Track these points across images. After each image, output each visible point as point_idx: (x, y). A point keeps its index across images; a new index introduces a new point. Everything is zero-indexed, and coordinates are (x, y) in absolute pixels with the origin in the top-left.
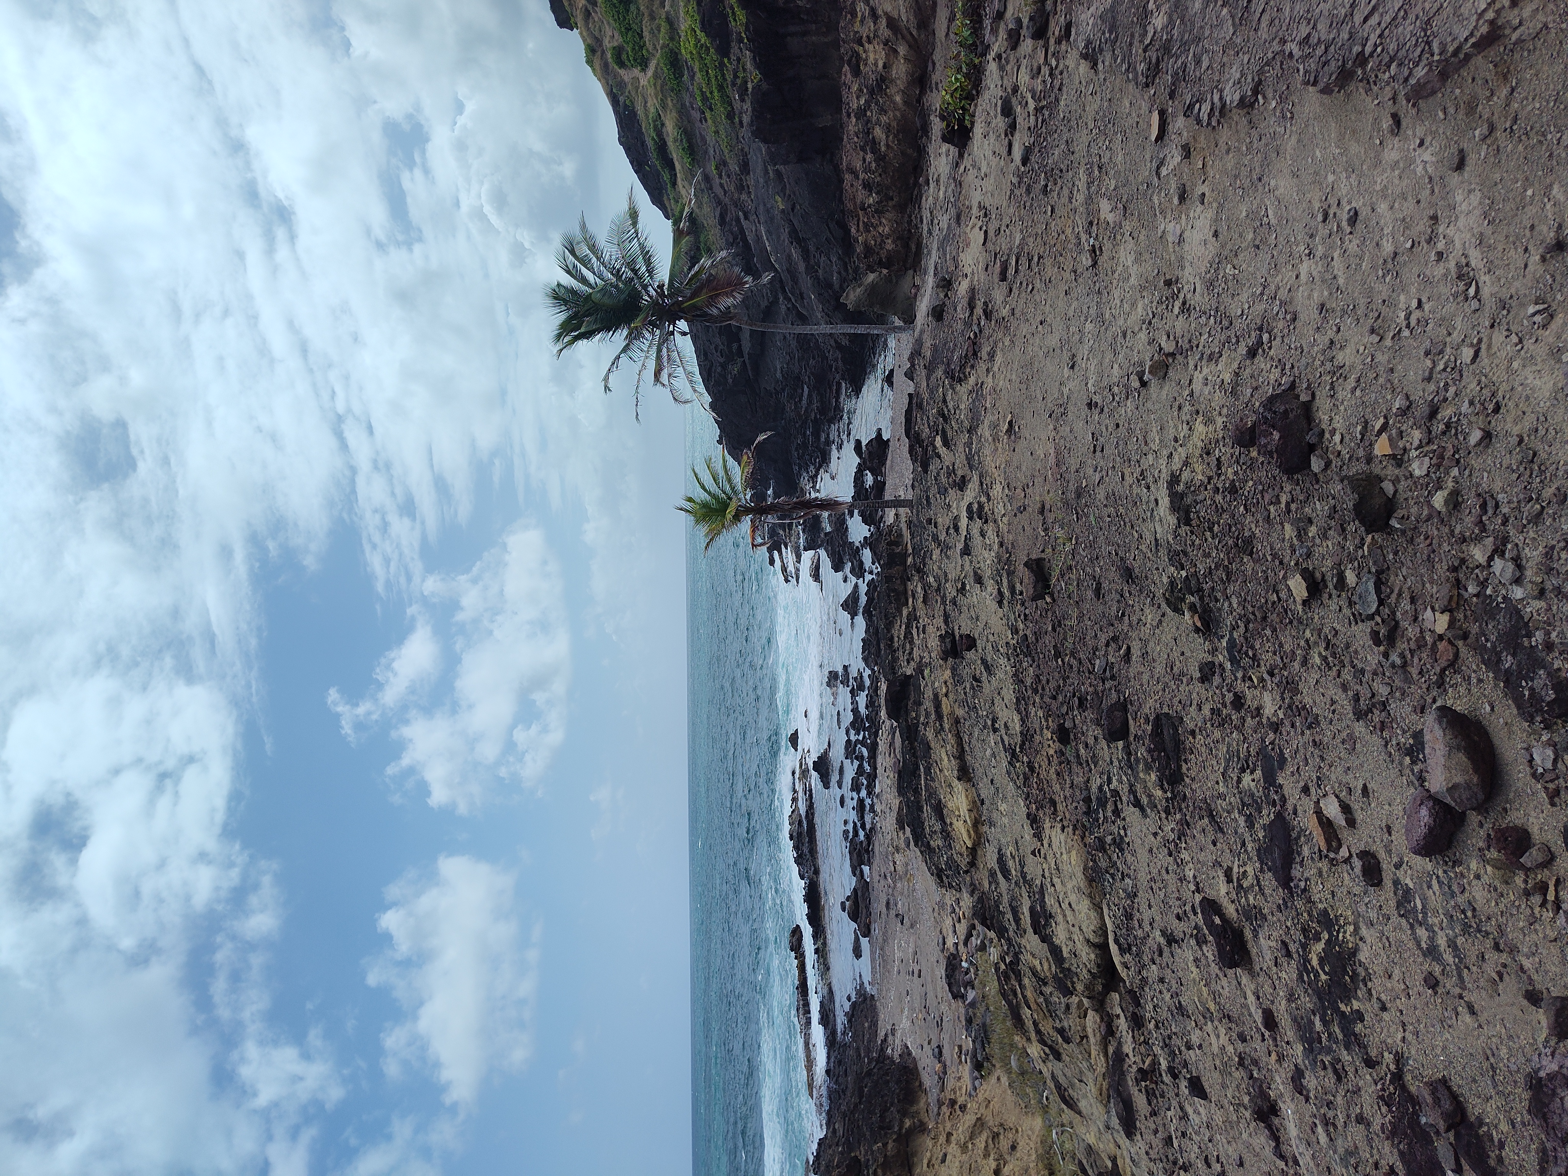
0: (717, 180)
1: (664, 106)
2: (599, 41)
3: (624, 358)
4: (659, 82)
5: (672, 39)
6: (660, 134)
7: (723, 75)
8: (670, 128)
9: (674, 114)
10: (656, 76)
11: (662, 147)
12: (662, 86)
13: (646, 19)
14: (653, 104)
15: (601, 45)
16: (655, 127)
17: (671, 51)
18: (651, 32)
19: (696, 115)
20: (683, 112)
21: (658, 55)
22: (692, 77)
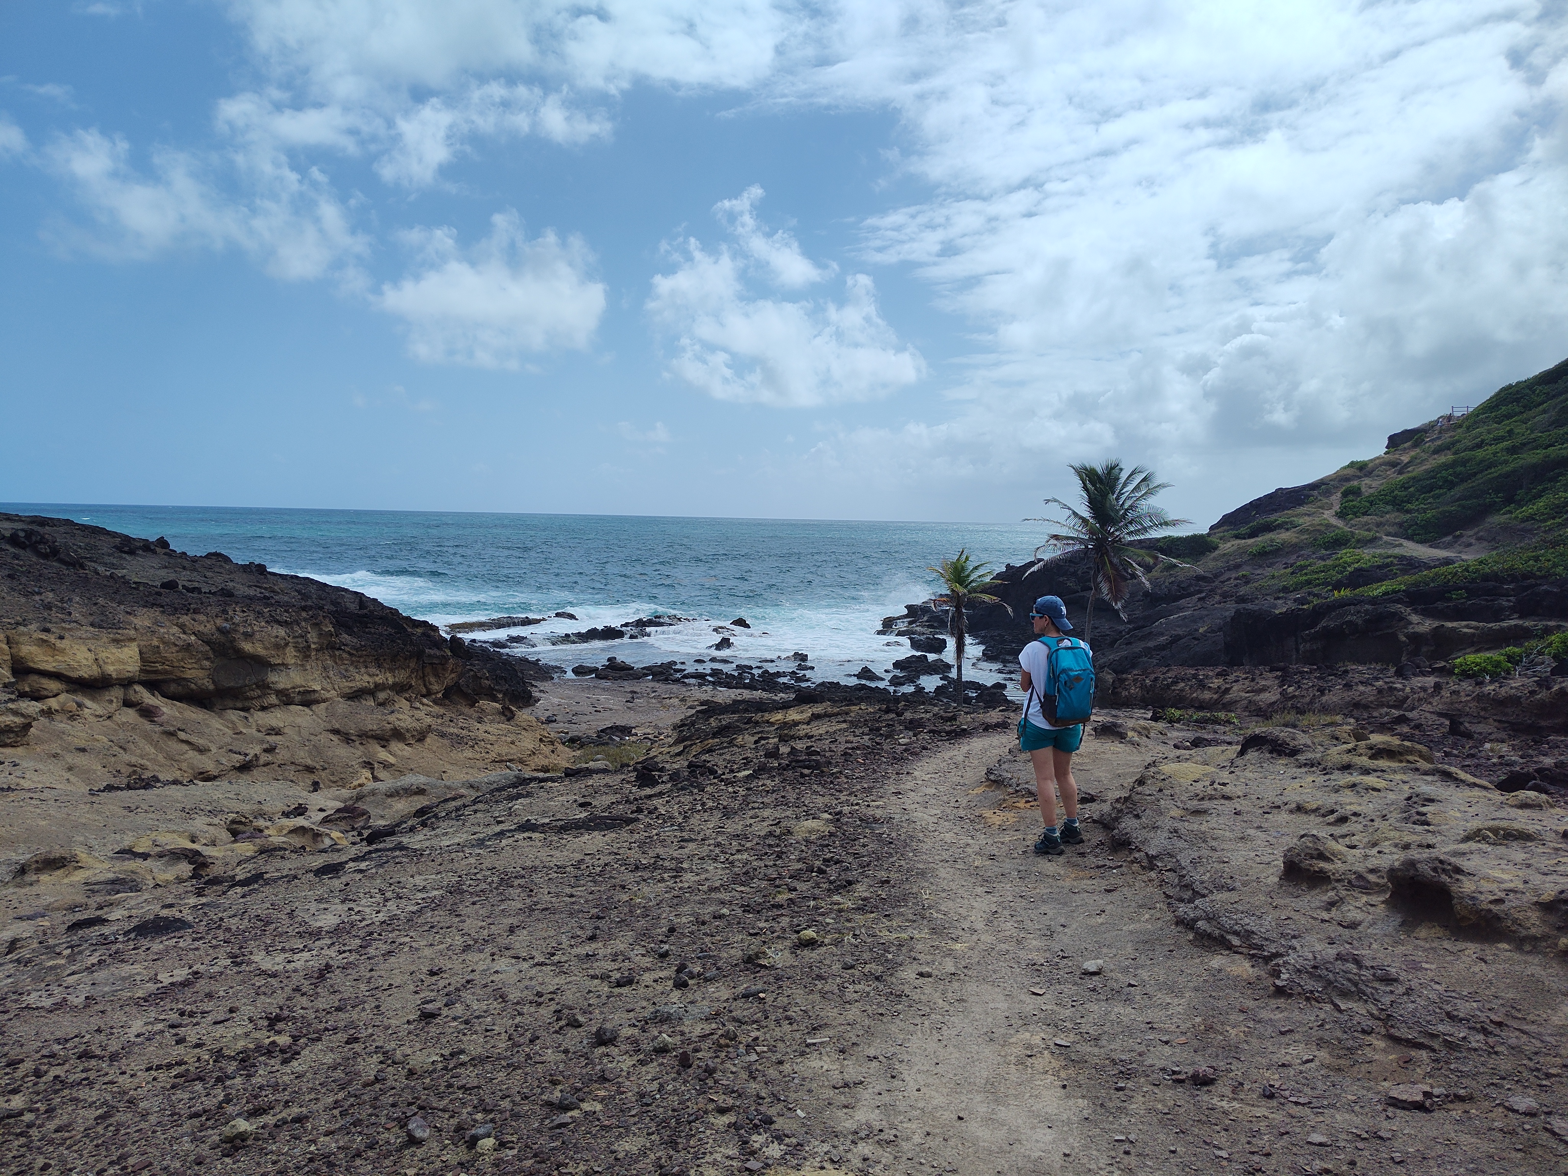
0: (1234, 576)
1: (1302, 532)
2: (1369, 474)
3: (1068, 513)
4: (1323, 528)
5: (1358, 541)
6: (1280, 526)
7: (1319, 585)
8: (1284, 536)
9: (1295, 540)
10: (1329, 526)
11: (1269, 528)
12: (1319, 531)
13: (1378, 519)
14: (1305, 521)
15: (1366, 476)
16: (1286, 523)
17: (1348, 541)
18: (1367, 524)
19: (1292, 559)
20: (1295, 548)
21: (1347, 529)
22: (1322, 558)
